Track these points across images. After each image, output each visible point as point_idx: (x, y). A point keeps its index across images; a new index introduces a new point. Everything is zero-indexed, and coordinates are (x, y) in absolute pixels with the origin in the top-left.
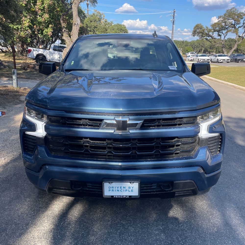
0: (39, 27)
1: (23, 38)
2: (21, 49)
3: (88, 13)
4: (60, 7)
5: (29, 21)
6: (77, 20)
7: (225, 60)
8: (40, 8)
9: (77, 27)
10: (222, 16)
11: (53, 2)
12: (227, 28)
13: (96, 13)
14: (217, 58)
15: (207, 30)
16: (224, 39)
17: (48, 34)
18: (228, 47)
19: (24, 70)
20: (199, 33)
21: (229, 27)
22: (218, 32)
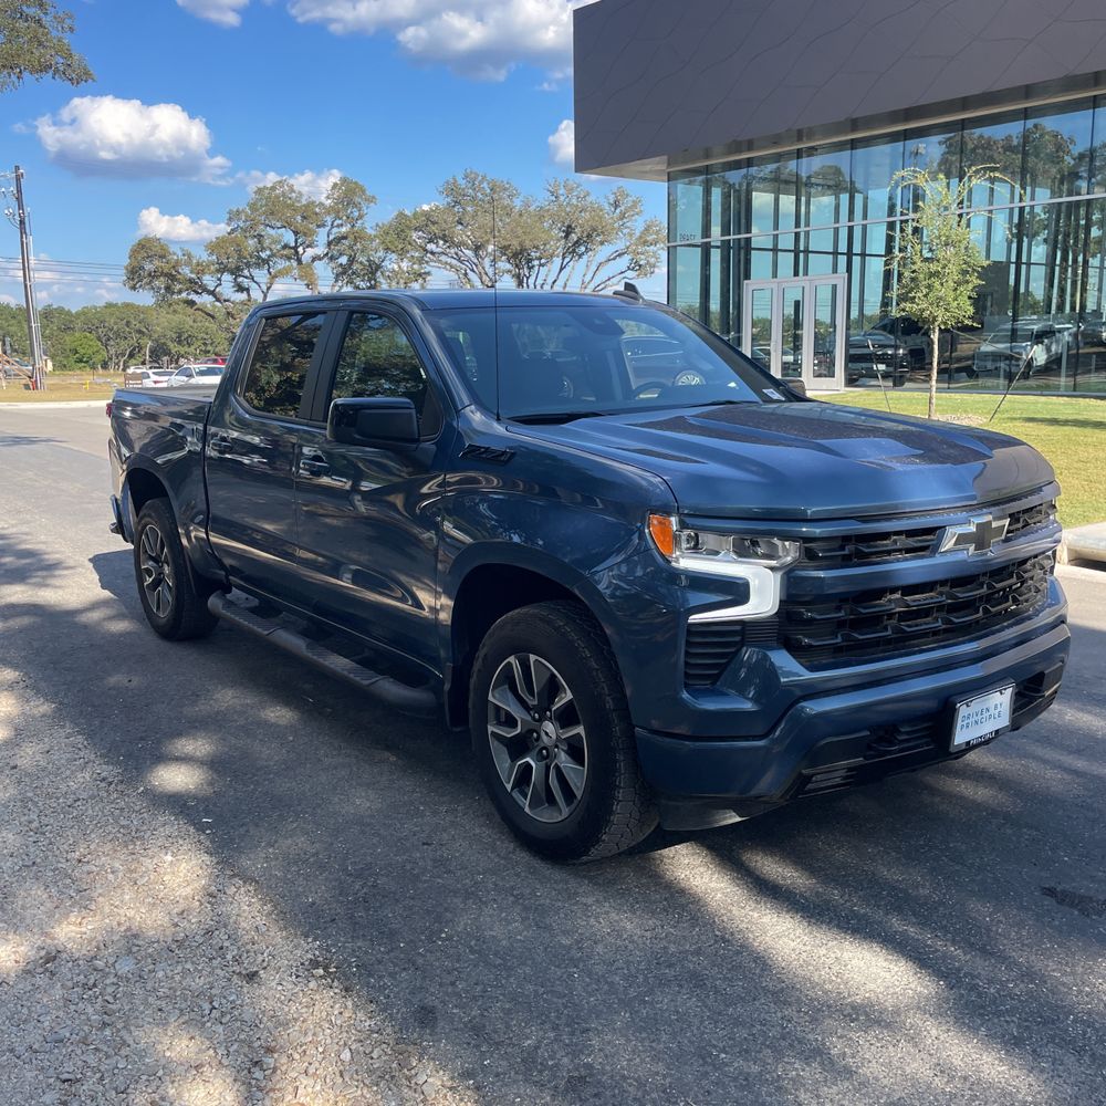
12: (266, 262)
15: (188, 263)
20: (153, 276)
21: (273, 255)
22: (232, 274)
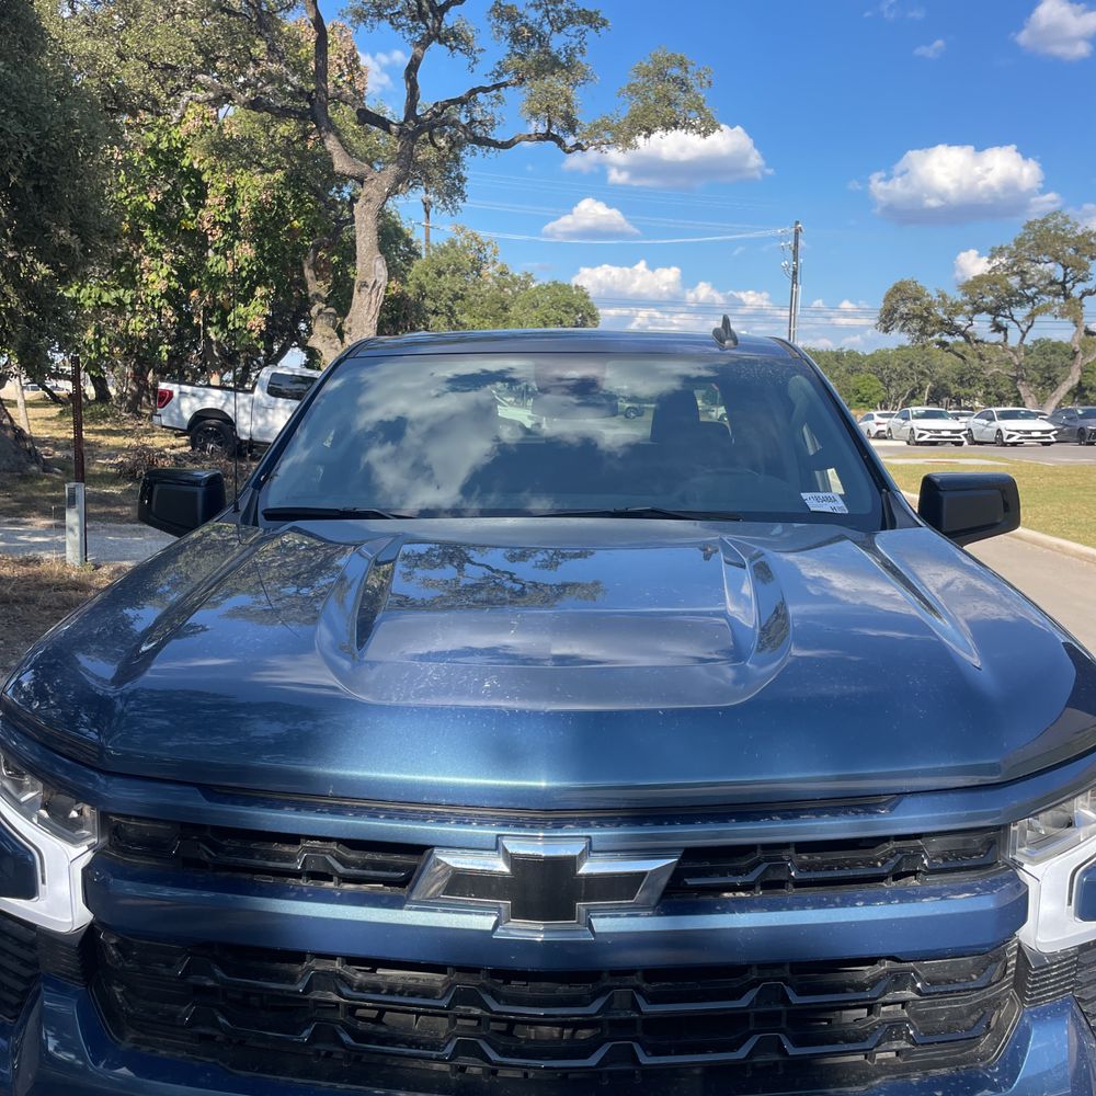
0: (213, 296)
1: (141, 341)
2: (131, 390)
3: (427, 240)
4: (306, 213)
5: (170, 274)
6: (373, 269)
7: (1034, 434)
8: (217, 218)
9: (373, 295)
10: (1007, 248)
11: (276, 193)
12: (1030, 299)
13: (460, 239)
14: (993, 424)
15: (942, 304)
16: (1021, 342)
17: (248, 326)
18: (1036, 375)
19: (130, 481)
20: (906, 318)
21: (1040, 292)
22: (990, 313)
